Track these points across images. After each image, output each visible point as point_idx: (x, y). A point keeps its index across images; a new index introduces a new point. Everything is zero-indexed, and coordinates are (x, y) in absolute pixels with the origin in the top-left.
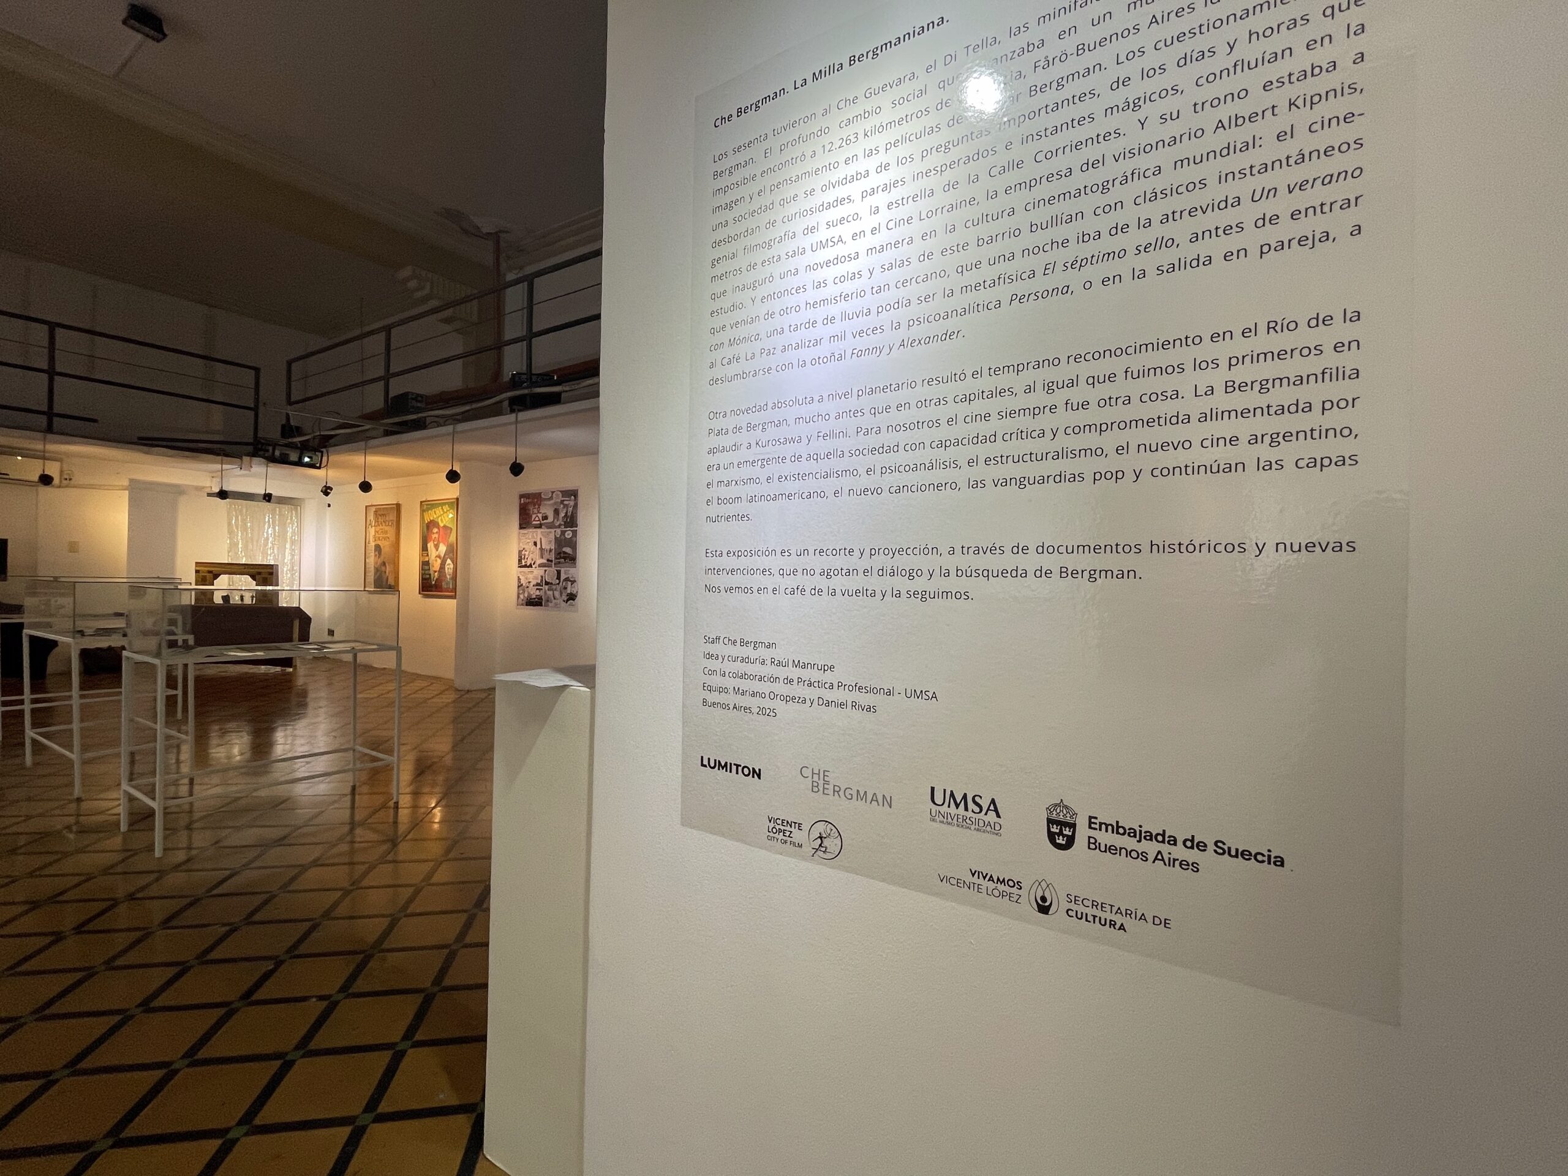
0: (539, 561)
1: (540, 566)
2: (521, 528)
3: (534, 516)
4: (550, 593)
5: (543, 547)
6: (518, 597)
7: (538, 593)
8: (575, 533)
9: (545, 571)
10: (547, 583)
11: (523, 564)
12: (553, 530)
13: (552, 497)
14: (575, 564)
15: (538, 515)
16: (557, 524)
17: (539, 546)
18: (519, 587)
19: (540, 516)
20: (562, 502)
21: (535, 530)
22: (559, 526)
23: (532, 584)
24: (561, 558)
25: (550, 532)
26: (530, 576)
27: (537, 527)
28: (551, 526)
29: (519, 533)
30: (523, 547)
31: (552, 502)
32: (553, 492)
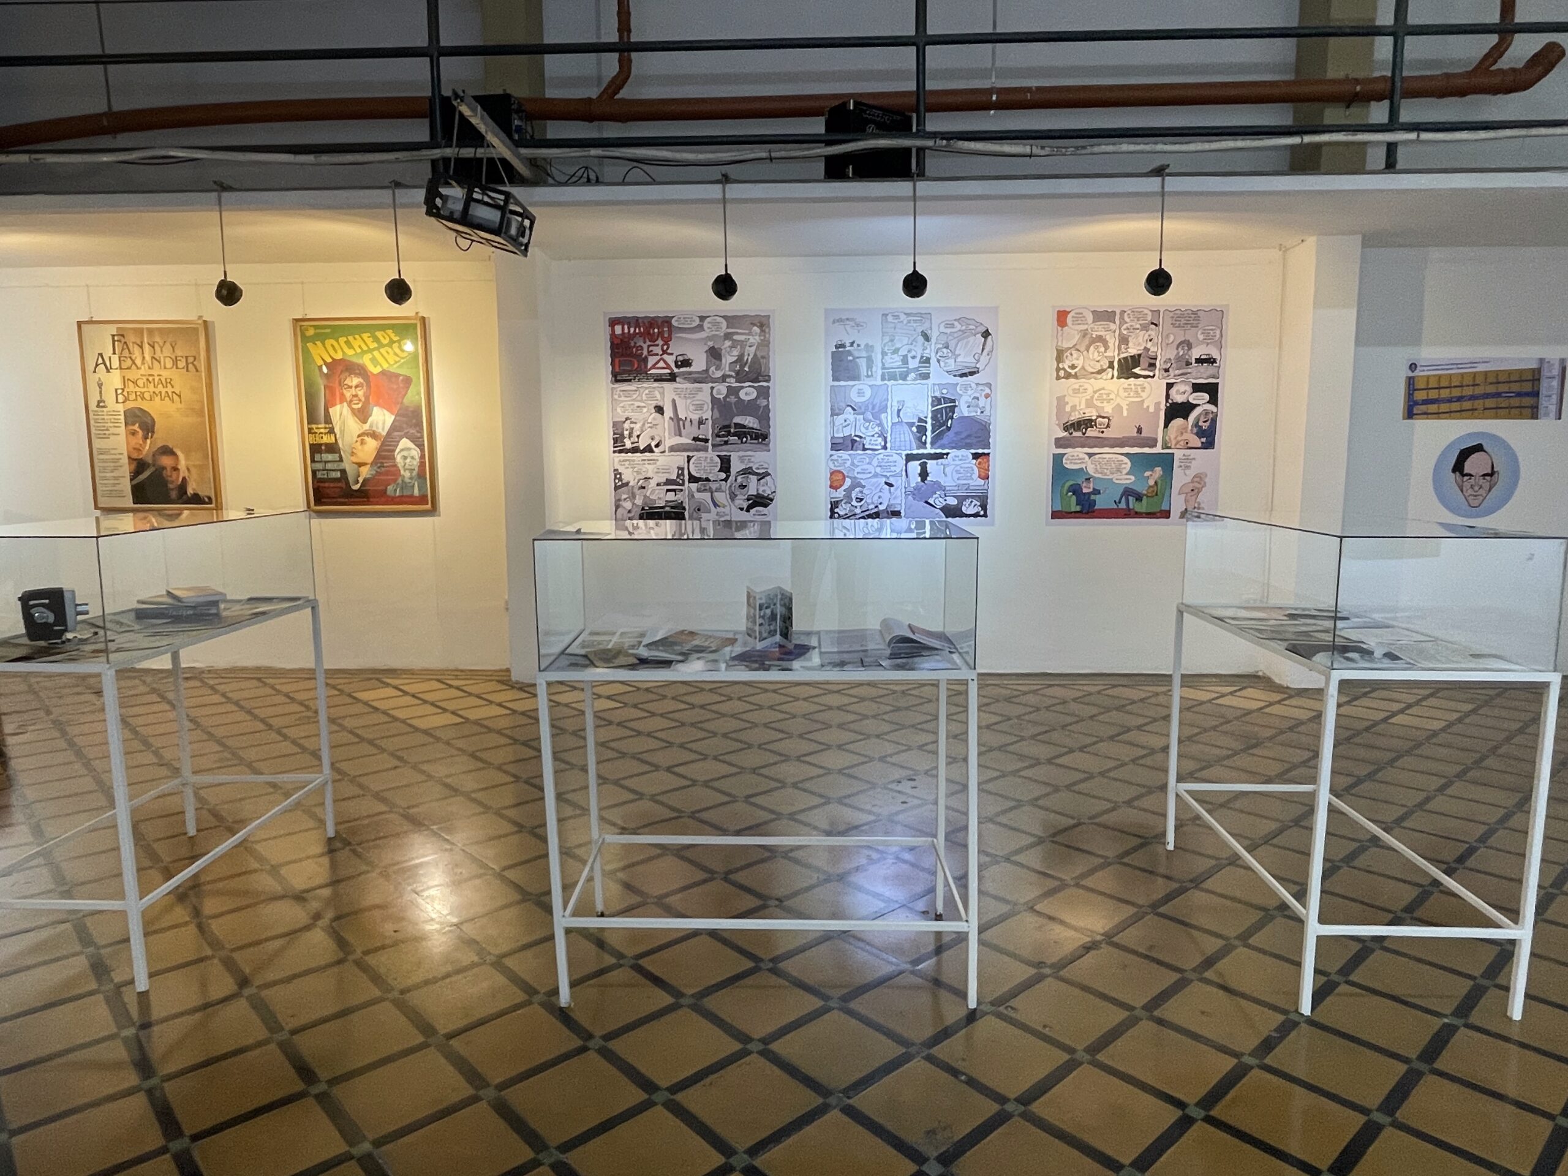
0: (670, 441)
1: (673, 449)
2: (618, 377)
3: (651, 361)
4: (707, 496)
5: (682, 416)
6: (617, 507)
7: (671, 496)
8: (764, 393)
9: (689, 458)
10: (693, 479)
11: (628, 445)
12: (706, 387)
13: (700, 328)
14: (768, 445)
15: (665, 356)
16: (719, 374)
17: (668, 412)
18: (616, 488)
19: (670, 360)
20: (728, 336)
21: (656, 384)
22: (724, 378)
23: (653, 483)
24: (729, 434)
25: (700, 390)
26: (650, 470)
27: (659, 379)
28: (702, 378)
29: (613, 389)
30: (627, 414)
31: (702, 335)
32: (702, 318)
